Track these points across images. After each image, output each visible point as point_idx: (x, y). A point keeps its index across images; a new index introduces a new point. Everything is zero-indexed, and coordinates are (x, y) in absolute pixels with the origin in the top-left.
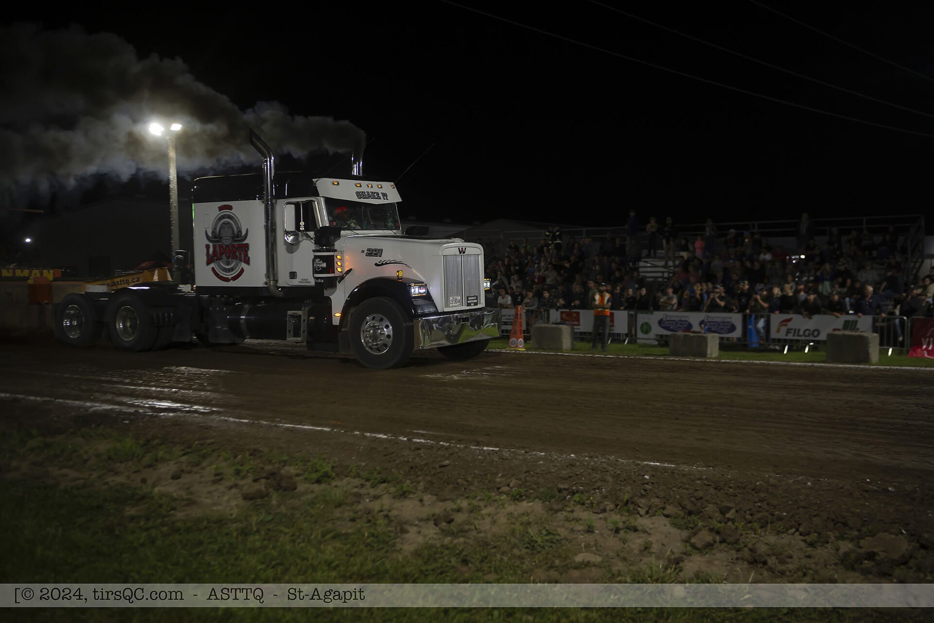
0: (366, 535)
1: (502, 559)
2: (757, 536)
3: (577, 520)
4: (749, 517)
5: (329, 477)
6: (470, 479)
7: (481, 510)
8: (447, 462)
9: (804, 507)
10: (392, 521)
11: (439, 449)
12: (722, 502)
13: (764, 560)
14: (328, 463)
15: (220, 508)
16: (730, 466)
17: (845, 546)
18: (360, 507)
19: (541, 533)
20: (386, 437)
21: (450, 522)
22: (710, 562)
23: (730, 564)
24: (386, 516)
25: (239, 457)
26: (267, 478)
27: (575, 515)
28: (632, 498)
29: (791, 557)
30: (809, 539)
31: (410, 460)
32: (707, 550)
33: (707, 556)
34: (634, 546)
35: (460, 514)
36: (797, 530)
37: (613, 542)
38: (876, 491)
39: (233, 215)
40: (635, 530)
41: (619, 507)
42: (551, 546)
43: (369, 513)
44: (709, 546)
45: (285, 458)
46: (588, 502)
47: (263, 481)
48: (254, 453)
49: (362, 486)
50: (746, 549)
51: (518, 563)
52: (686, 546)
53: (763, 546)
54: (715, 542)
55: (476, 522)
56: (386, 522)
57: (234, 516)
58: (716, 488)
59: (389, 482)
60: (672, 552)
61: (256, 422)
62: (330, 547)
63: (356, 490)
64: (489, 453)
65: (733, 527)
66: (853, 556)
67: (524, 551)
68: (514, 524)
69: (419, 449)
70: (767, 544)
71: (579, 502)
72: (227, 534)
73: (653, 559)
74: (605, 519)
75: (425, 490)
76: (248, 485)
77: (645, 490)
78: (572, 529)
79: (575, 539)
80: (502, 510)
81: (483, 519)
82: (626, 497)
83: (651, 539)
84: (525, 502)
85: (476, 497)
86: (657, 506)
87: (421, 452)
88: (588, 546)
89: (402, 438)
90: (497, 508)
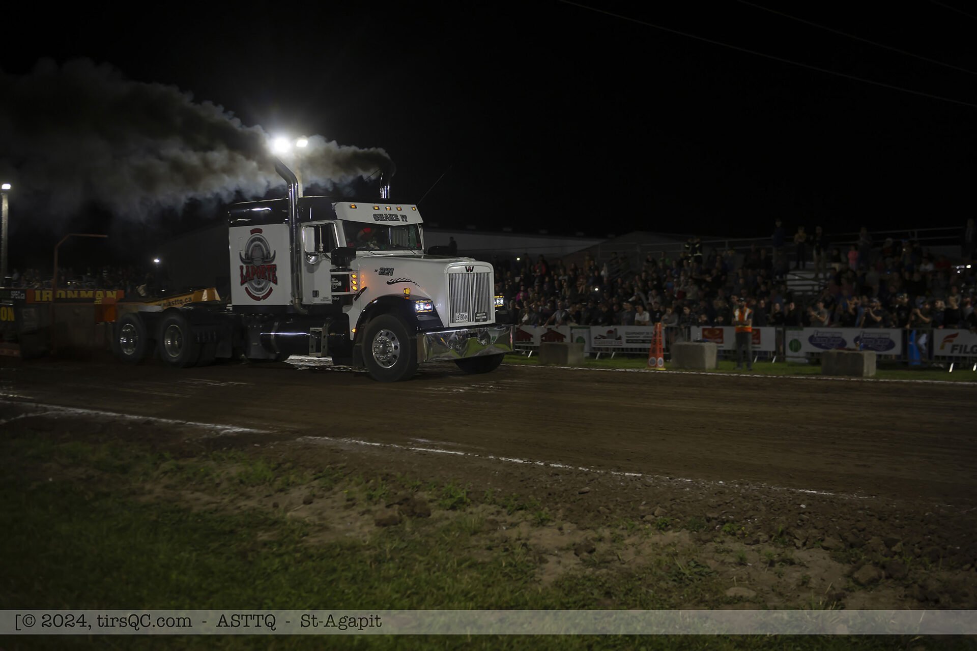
0: (504, 564)
1: (647, 591)
2: (928, 572)
3: (728, 552)
4: (917, 550)
5: (465, 503)
6: (612, 507)
7: (624, 540)
8: (587, 489)
10: (531, 550)
11: (578, 475)
12: (888, 534)
13: (933, 596)
14: (463, 489)
15: (352, 534)
16: (894, 495)
18: (496, 535)
19: (689, 565)
20: (522, 462)
21: (591, 551)
22: (873, 599)
23: (898, 602)
24: (525, 545)
25: (372, 481)
26: (400, 504)
27: (725, 546)
28: (787, 528)
31: (548, 486)
32: (872, 586)
33: (872, 592)
34: (790, 581)
35: (602, 544)
36: (973, 566)
37: (767, 576)
39: (263, 239)
40: (792, 563)
41: (773, 538)
42: (700, 579)
43: (506, 541)
44: (874, 582)
45: (419, 483)
46: (740, 532)
47: (396, 507)
48: (387, 478)
49: (498, 513)
51: (664, 596)
52: (848, 582)
53: (934, 583)
54: (881, 577)
55: (619, 552)
56: (524, 550)
57: (367, 543)
58: (880, 519)
59: (526, 509)
60: (833, 588)
61: (388, 445)
62: (466, 576)
63: (492, 517)
64: (632, 479)
65: (900, 561)
67: (671, 583)
68: (660, 555)
69: (558, 475)
70: (939, 580)
71: (729, 533)
72: (361, 562)
73: (810, 594)
74: (759, 551)
75: (565, 518)
76: (380, 510)
77: (802, 521)
78: (722, 561)
79: (727, 571)
80: (647, 540)
81: (627, 549)
82: (781, 528)
83: (808, 573)
84: (671, 532)
85: (619, 525)
86: (815, 537)
87: (559, 477)
88: (740, 580)
89: (538, 463)
90: (641, 538)
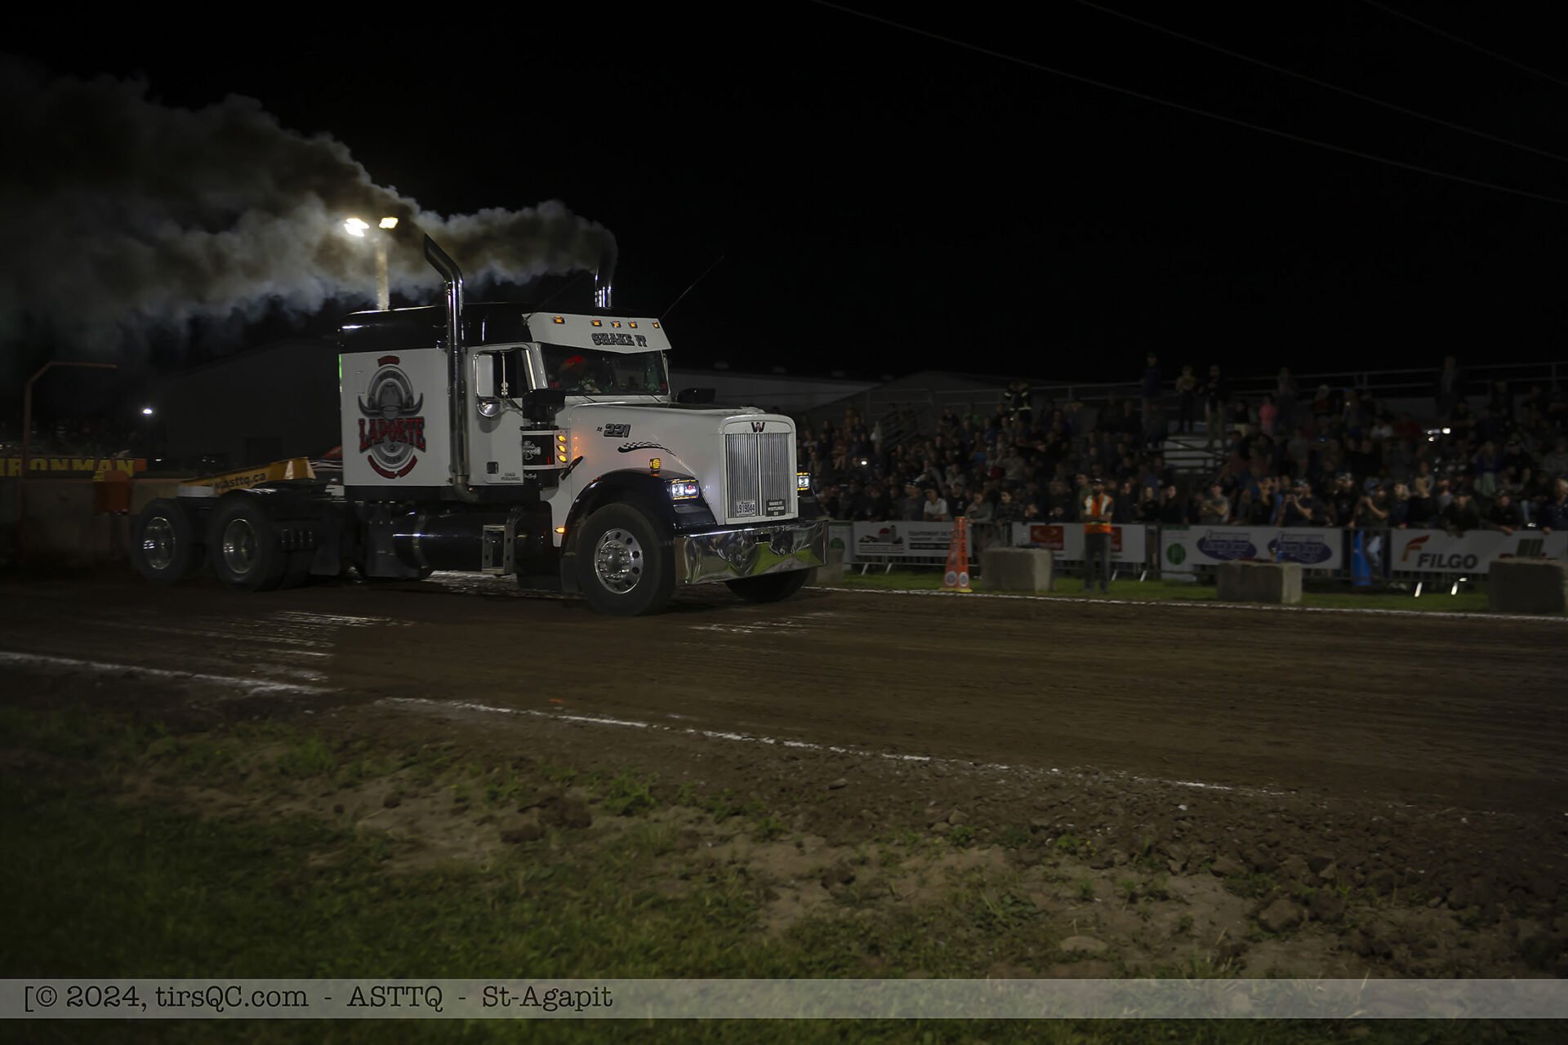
0: (708, 902)
1: (936, 944)
2: (1375, 910)
3: (1065, 880)
4: (1359, 876)
5: (645, 804)
6: (881, 809)
7: (901, 862)
8: (842, 781)
9: (1456, 861)
10: (752, 879)
11: (828, 759)
12: (1314, 850)
13: (1385, 949)
14: (644, 782)
15: (464, 855)
16: (1325, 789)
17: (1529, 928)
18: (697, 855)
19: (1003, 902)
20: (739, 738)
21: (849, 881)
22: (1292, 952)
23: (1329, 957)
24: (742, 871)
25: (496, 770)
26: (541, 806)
27: (1061, 871)
28: (1157, 843)
29: (1433, 946)
30: (1465, 915)
31: (781, 777)
32: (1288, 933)
33: (1288, 942)
34: (1161, 925)
35: (865, 869)
36: (1444, 900)
37: (1125, 918)
39: (400, 372)
40: (1164, 897)
41: (1135, 858)
42: (1020, 924)
43: (712, 865)
44: (1292, 926)
45: (572, 773)
46: (1083, 849)
47: (536, 811)
48: (520, 764)
49: (701, 820)
50: (1356, 932)
51: (963, 952)
52: (1251, 926)
53: (1384, 926)
54: (1302, 919)
55: (893, 882)
56: (741, 880)
57: (488, 869)
58: (1302, 827)
59: (745, 814)
60: (1228, 936)
61: (523, 712)
62: (647, 922)
63: (690, 827)
64: (914, 765)
65: (1333, 893)
66: (1542, 945)
67: (974, 931)
68: (956, 885)
69: (796, 759)
70: (1392, 923)
71: (1066, 850)
72: (477, 900)
73: (1194, 947)
74: (1113, 879)
75: (807, 828)
76: (510, 817)
77: (1181, 830)
78: (1055, 896)
79: (1062, 911)
80: (937, 863)
81: (905, 877)
82: (1148, 842)
83: (1190, 913)
84: (976, 848)
85: (892, 839)
86: (1200, 856)
87: (799, 763)
88: (1083, 925)
89: (765, 740)
90: (927, 859)
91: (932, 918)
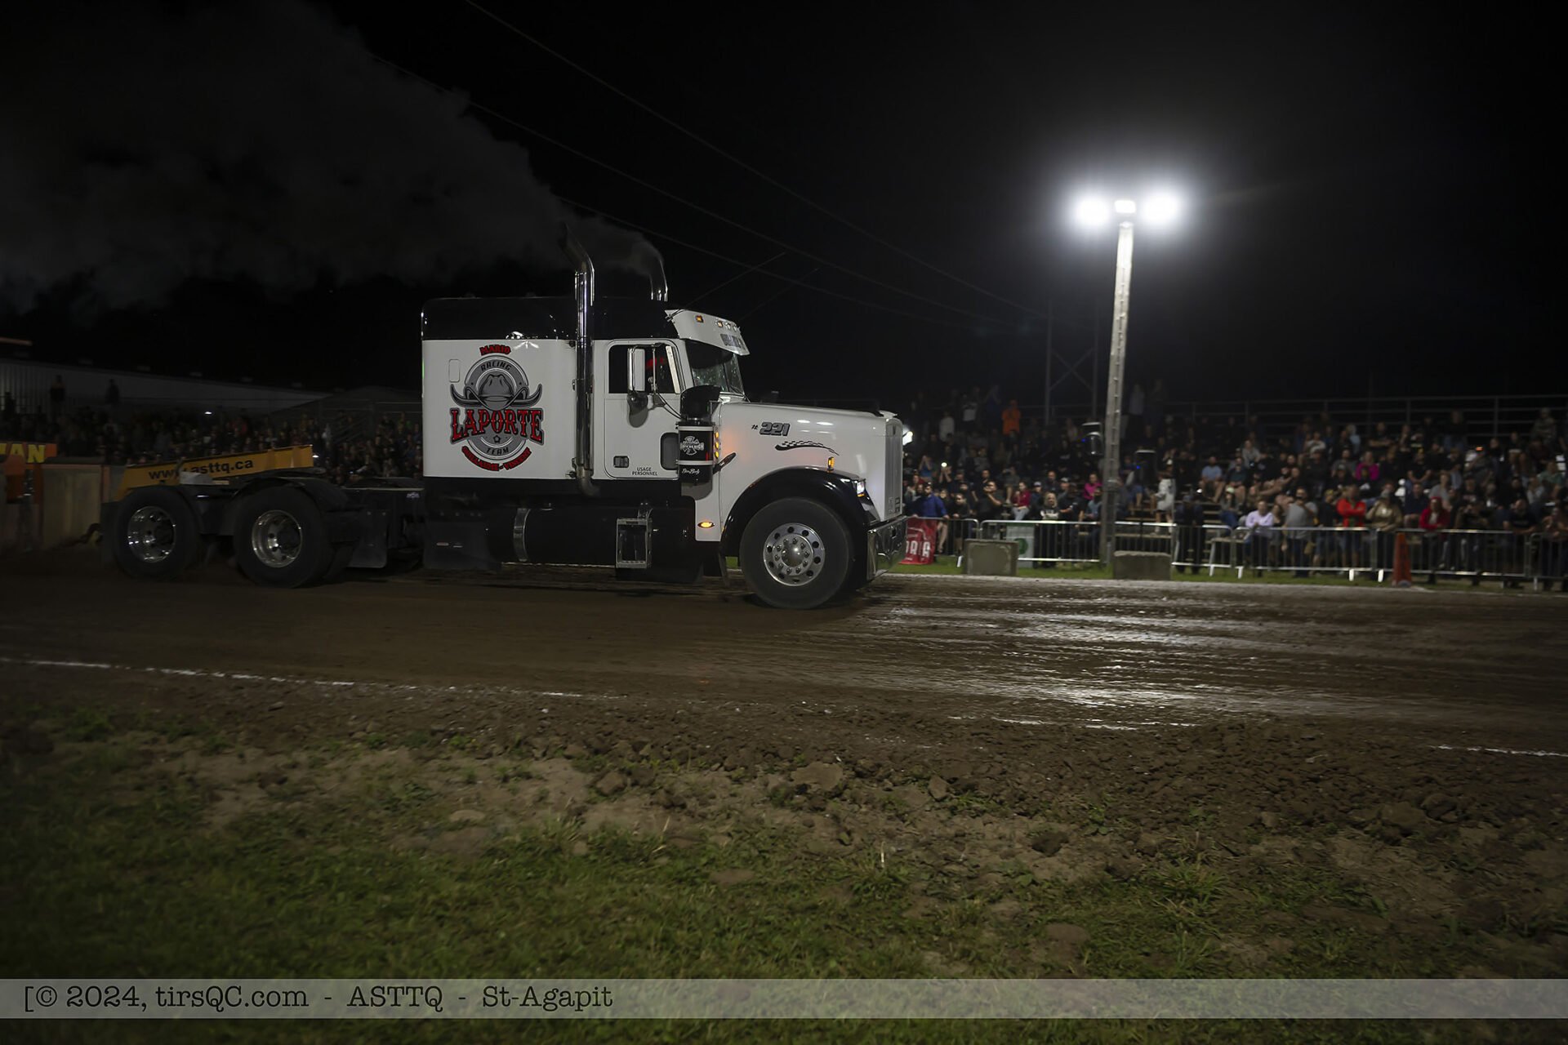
0: (158, 807)
1: (352, 826)
2: (675, 775)
3: (455, 769)
4: (666, 753)
5: (105, 731)
6: (311, 724)
7: (326, 764)
8: (279, 704)
9: (730, 737)
10: (198, 786)
11: (269, 687)
12: (636, 736)
13: (681, 803)
16: (647, 693)
17: (775, 780)
18: (151, 769)
19: (406, 789)
20: (193, 673)
21: (282, 781)
22: (619, 810)
23: (644, 811)
24: (190, 780)
27: (452, 763)
28: (525, 737)
29: (713, 797)
30: (734, 774)
31: (227, 703)
32: (616, 796)
34: (526, 797)
35: (296, 772)
36: (722, 765)
37: (499, 794)
38: (811, 714)
40: (528, 777)
41: (509, 750)
42: (419, 805)
43: (164, 777)
44: (619, 790)
46: (469, 745)
49: (155, 741)
50: (662, 791)
51: (374, 829)
52: (590, 793)
53: (682, 786)
54: (625, 785)
55: (318, 780)
56: (189, 787)
58: (629, 721)
59: (194, 734)
60: (574, 801)
62: (102, 828)
63: (145, 747)
64: (340, 689)
65: (648, 766)
66: (783, 791)
67: (384, 812)
69: (242, 688)
70: (687, 783)
71: (457, 747)
73: (548, 811)
74: (491, 766)
75: (248, 742)
77: (543, 727)
78: (447, 781)
79: (451, 793)
80: (356, 762)
81: (329, 775)
82: (518, 737)
83: (547, 787)
84: (385, 750)
85: (319, 747)
86: (556, 745)
87: (243, 691)
88: (467, 801)
89: (216, 674)
90: (348, 760)
91: (349, 805)
